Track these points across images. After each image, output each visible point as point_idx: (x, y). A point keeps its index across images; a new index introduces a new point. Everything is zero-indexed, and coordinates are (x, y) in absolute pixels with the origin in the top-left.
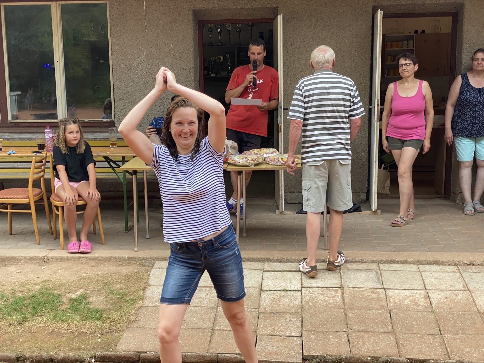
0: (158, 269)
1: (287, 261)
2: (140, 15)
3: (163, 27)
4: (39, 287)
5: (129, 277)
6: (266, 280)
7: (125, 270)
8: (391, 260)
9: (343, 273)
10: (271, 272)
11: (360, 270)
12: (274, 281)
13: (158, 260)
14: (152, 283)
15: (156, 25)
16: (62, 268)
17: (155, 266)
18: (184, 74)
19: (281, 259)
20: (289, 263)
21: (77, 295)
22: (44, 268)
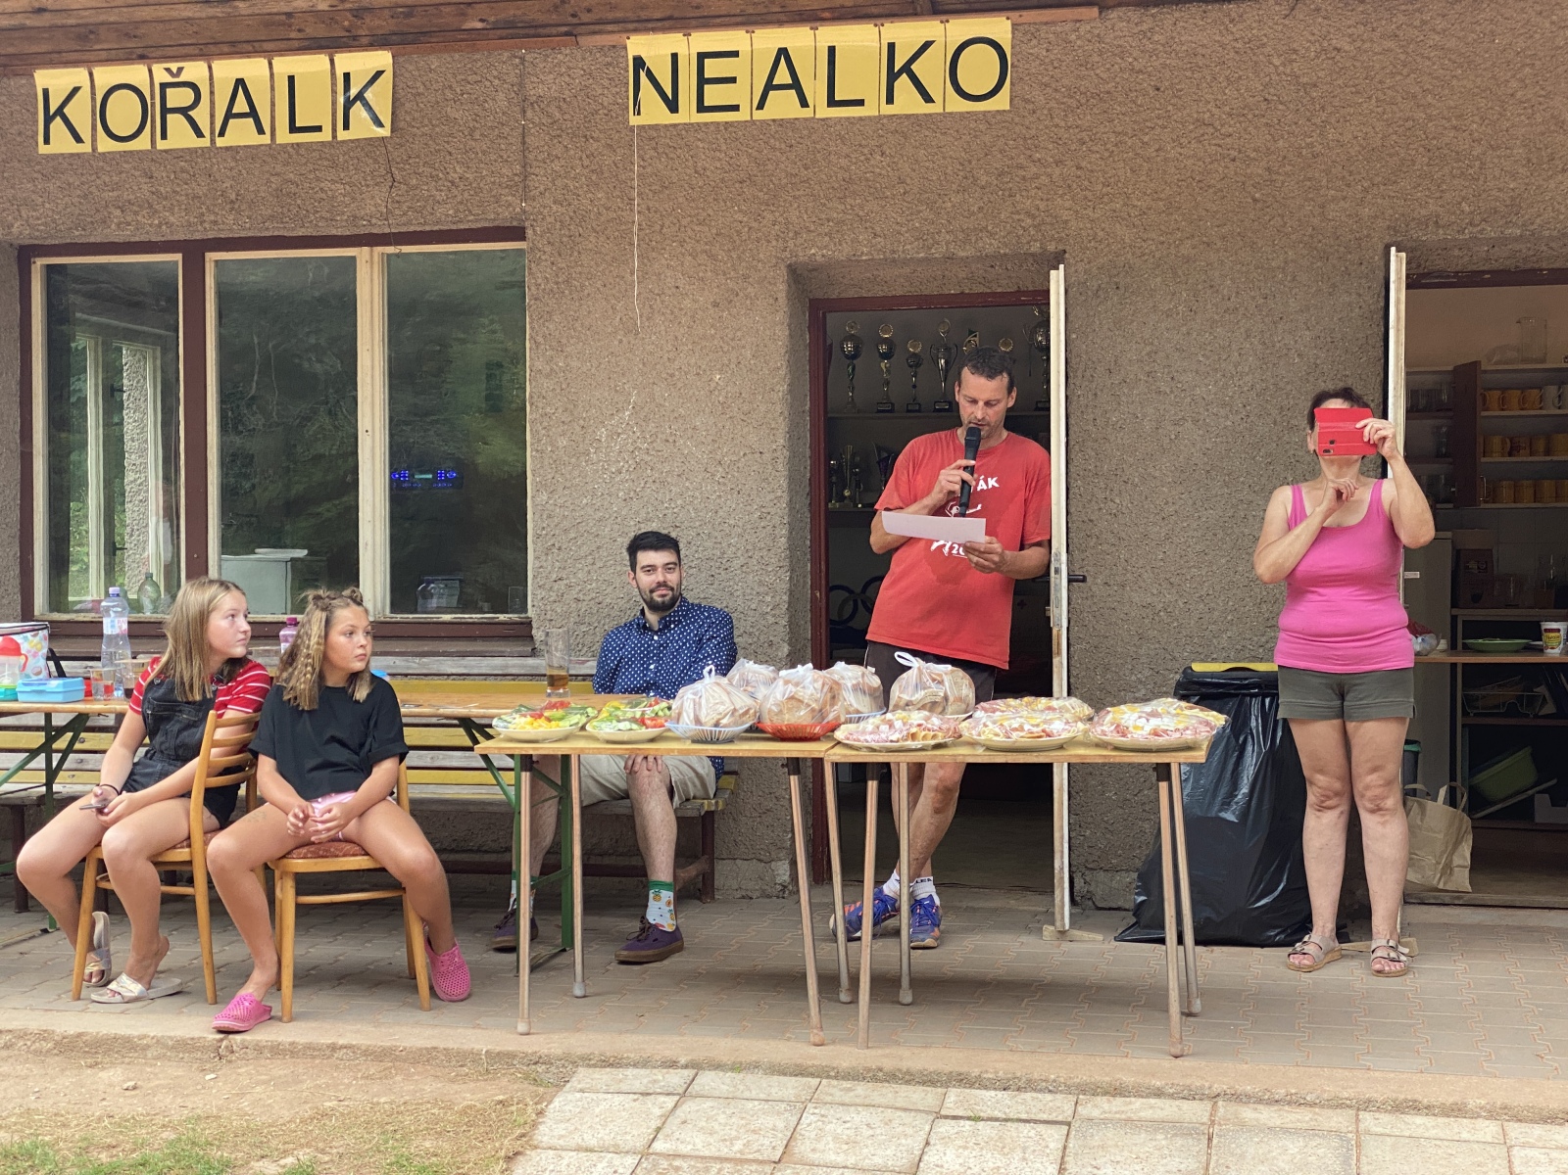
0: (578, 1095)
1: (1030, 1086)
2: (622, 282)
3: (693, 317)
4: (173, 1136)
5: (471, 1117)
6: (938, 1147)
7: (470, 1094)
8: (1406, 1100)
9: (1220, 1136)
10: (962, 1122)
11: (1286, 1131)
12: (966, 1153)
13: (589, 1066)
14: (545, 1139)
15: (672, 313)
16: (270, 1081)
17: (574, 1083)
18: (755, 468)
19: (1009, 1080)
20: (1035, 1095)
21: (284, 1167)
22: (213, 1076)
